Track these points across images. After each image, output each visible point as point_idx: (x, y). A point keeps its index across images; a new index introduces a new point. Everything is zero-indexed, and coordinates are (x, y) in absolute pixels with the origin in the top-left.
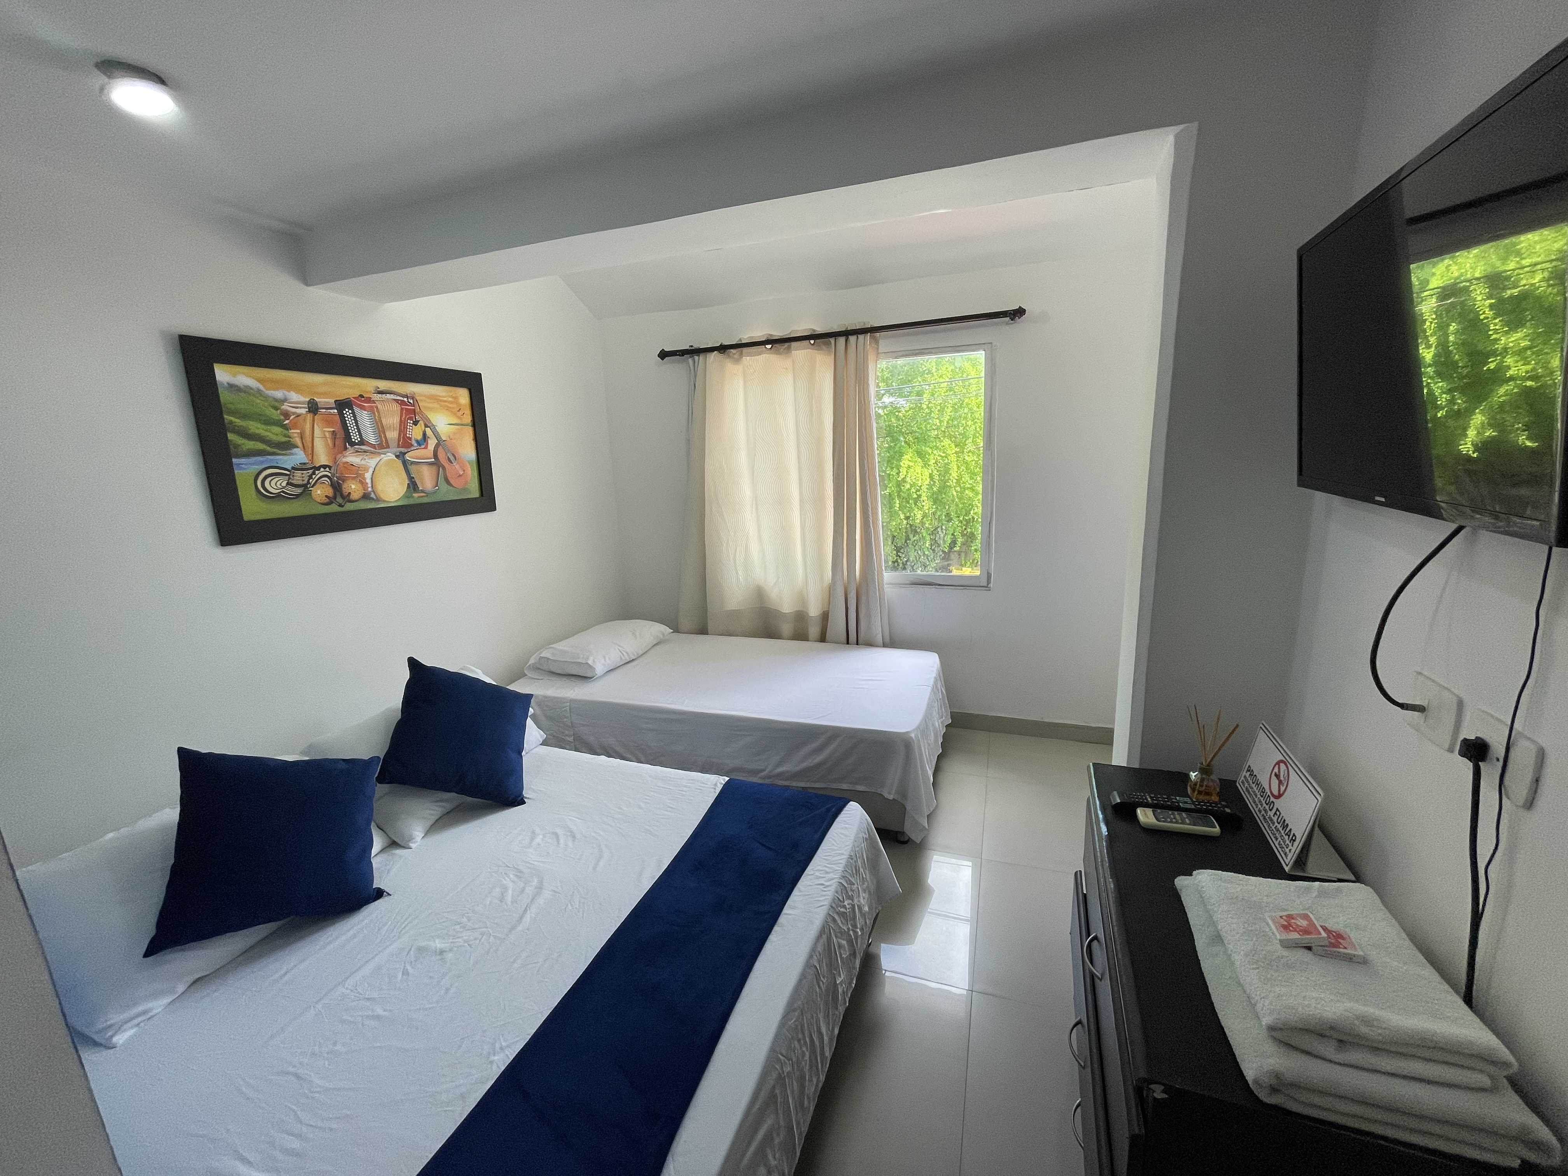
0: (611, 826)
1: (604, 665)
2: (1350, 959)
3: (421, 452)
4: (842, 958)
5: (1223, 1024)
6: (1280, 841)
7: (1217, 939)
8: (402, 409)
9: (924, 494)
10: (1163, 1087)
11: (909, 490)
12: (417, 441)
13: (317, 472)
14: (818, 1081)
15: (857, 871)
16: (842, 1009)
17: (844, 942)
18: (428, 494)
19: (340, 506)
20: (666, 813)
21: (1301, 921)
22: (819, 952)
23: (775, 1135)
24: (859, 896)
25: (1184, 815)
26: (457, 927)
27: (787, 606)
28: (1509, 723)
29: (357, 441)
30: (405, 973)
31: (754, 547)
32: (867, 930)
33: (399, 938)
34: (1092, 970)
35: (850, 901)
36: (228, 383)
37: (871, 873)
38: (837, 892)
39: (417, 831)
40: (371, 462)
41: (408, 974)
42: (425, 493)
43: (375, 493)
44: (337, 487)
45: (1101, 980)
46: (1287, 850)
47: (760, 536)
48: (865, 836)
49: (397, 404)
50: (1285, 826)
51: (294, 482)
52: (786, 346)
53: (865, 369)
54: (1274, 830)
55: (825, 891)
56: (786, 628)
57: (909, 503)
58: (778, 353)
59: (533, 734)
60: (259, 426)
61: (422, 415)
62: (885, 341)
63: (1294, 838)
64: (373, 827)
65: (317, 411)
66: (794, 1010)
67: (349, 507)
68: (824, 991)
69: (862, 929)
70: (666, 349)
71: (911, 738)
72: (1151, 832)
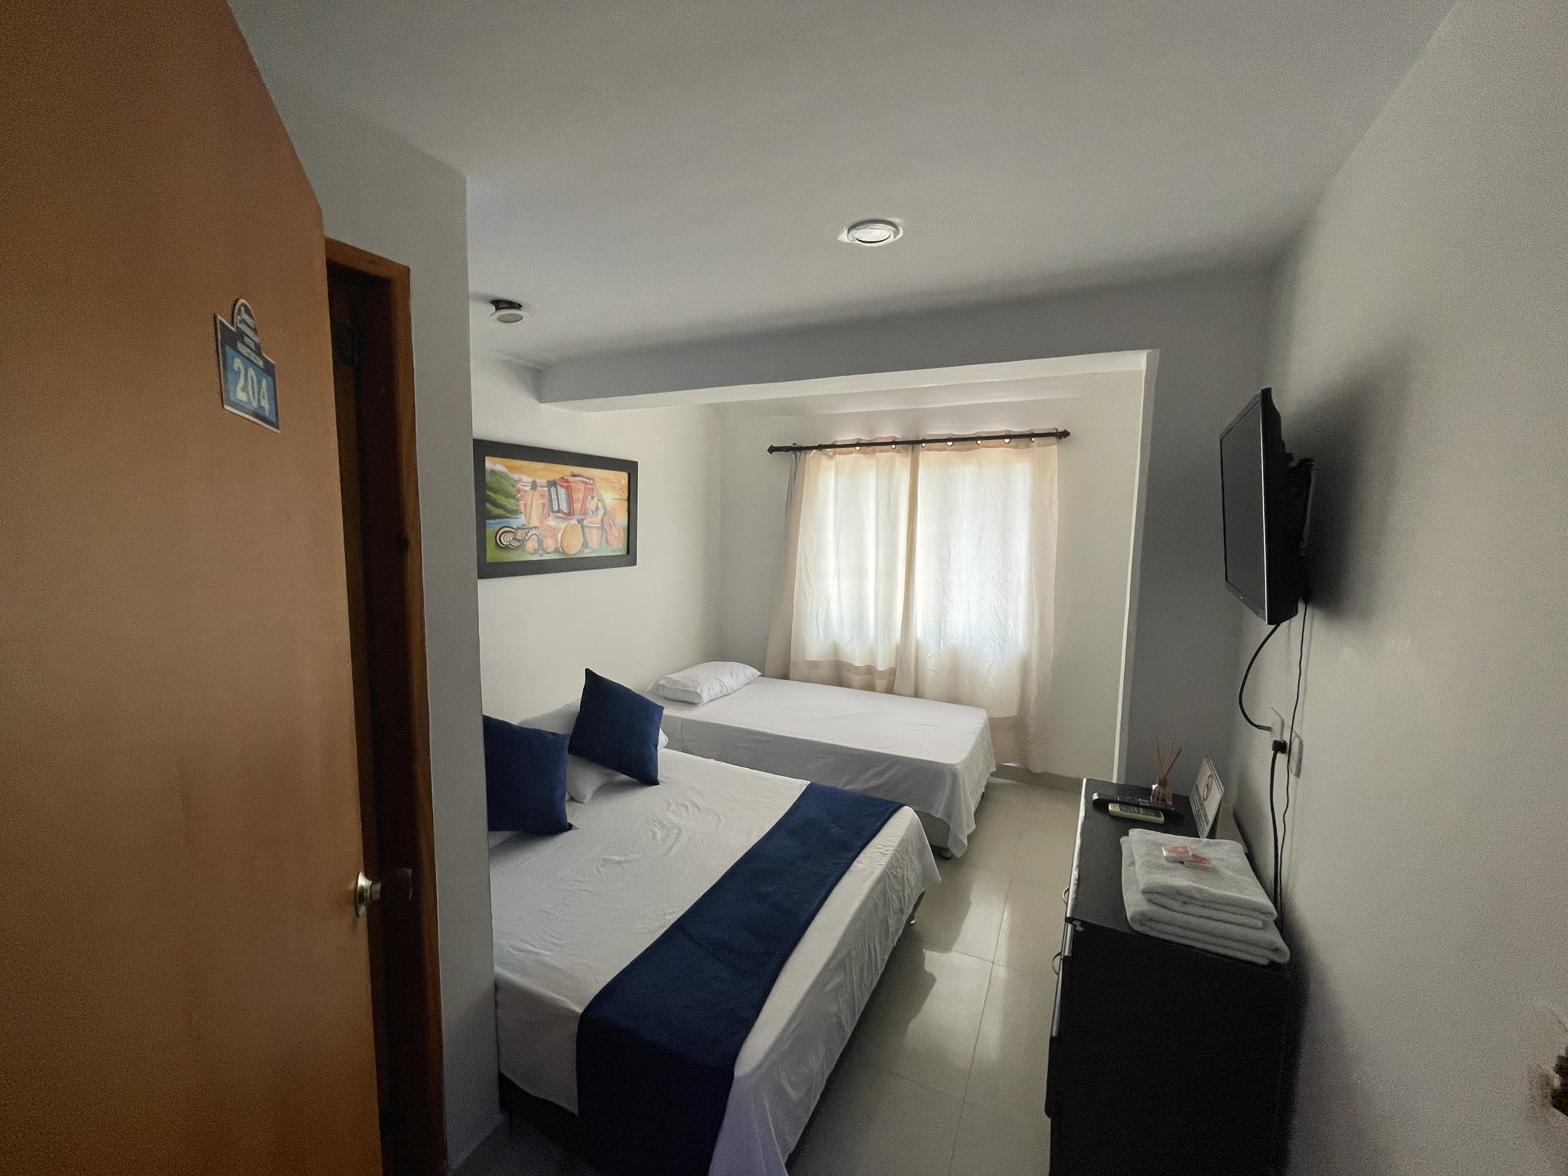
1: (709, 695)
3: (593, 519)
4: (894, 910)
8: (586, 488)
10: (1080, 923)
12: (592, 511)
13: (531, 531)
16: (891, 944)
17: (896, 898)
18: (594, 551)
19: (541, 556)
21: (1181, 849)
23: (844, 991)
25: (1141, 809)
26: (627, 850)
27: (858, 660)
29: (556, 510)
31: (834, 609)
33: (590, 852)
36: (491, 470)
37: (918, 860)
39: (587, 792)
40: (563, 525)
41: (601, 872)
42: (592, 549)
43: (562, 548)
44: (540, 542)
46: (1205, 831)
47: (839, 595)
48: (915, 831)
49: (583, 484)
50: (1206, 816)
51: (517, 537)
52: (872, 448)
58: (865, 453)
60: (503, 498)
61: (597, 492)
65: (536, 489)
67: (546, 558)
70: (774, 446)
71: (957, 769)
72: (1115, 818)
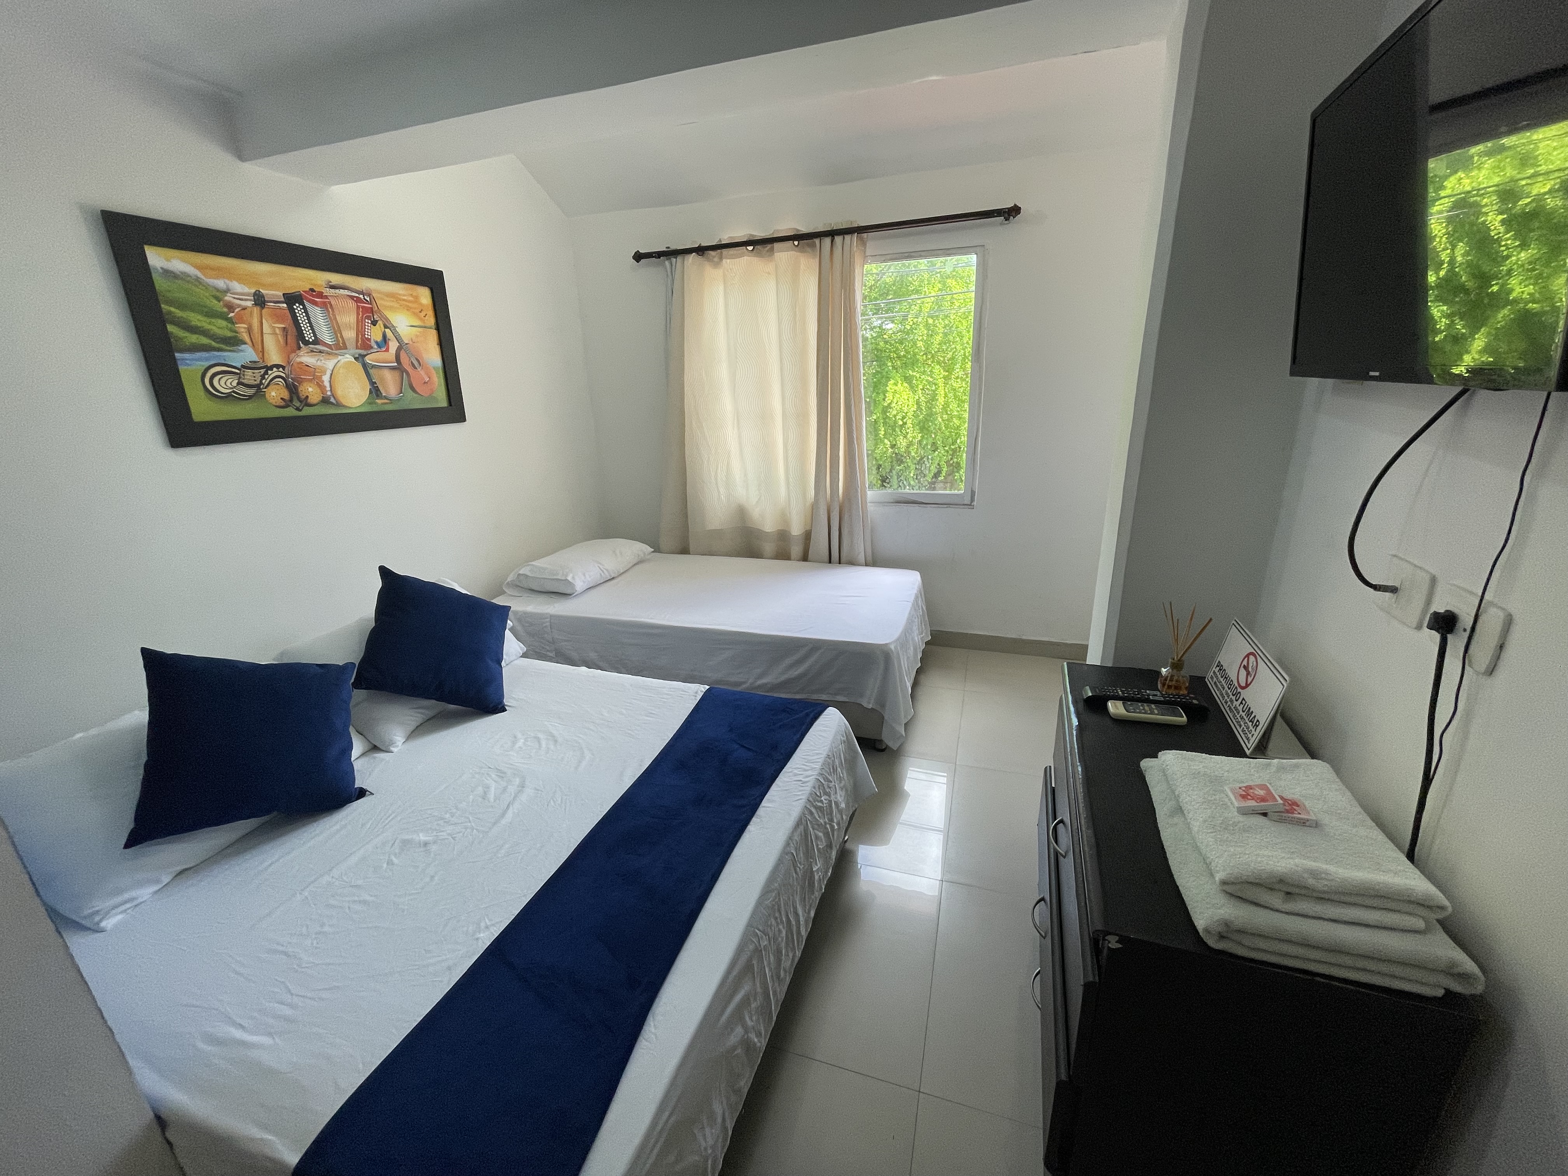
0: (593, 731)
1: (584, 582)
2: (1303, 823)
3: (382, 355)
4: (818, 849)
5: (1178, 884)
6: (1243, 728)
7: (1179, 810)
8: (358, 307)
9: (909, 421)
10: (1117, 938)
11: (895, 416)
12: (377, 343)
13: (270, 372)
14: (794, 956)
15: (835, 770)
16: (817, 895)
17: (821, 834)
18: (391, 401)
19: (298, 409)
20: (649, 718)
21: (1259, 791)
22: (796, 840)
23: (752, 999)
24: (836, 793)
25: (1153, 706)
26: (441, 822)
27: (769, 525)
28: (1480, 594)
29: (311, 340)
30: (390, 863)
31: (736, 465)
32: (844, 825)
33: (383, 832)
34: (1057, 849)
35: (827, 797)
36: (162, 268)
37: (848, 774)
38: (814, 788)
39: (397, 736)
40: (330, 364)
41: (393, 864)
42: (388, 399)
43: (334, 397)
44: (292, 389)
45: (1064, 857)
46: (1250, 736)
47: (741, 450)
48: (842, 738)
49: (353, 302)
50: (1249, 713)
51: (245, 381)
52: (768, 248)
53: (852, 273)
54: (1239, 718)
55: (803, 786)
56: (769, 547)
57: (895, 431)
58: (759, 255)
59: (512, 646)
60: (202, 319)
61: (380, 314)
62: (873, 241)
63: (1257, 724)
64: (352, 731)
65: (264, 305)
66: (771, 891)
67: (307, 411)
68: (800, 876)
69: (838, 824)
70: (642, 251)
71: (891, 649)
72: (1120, 722)
